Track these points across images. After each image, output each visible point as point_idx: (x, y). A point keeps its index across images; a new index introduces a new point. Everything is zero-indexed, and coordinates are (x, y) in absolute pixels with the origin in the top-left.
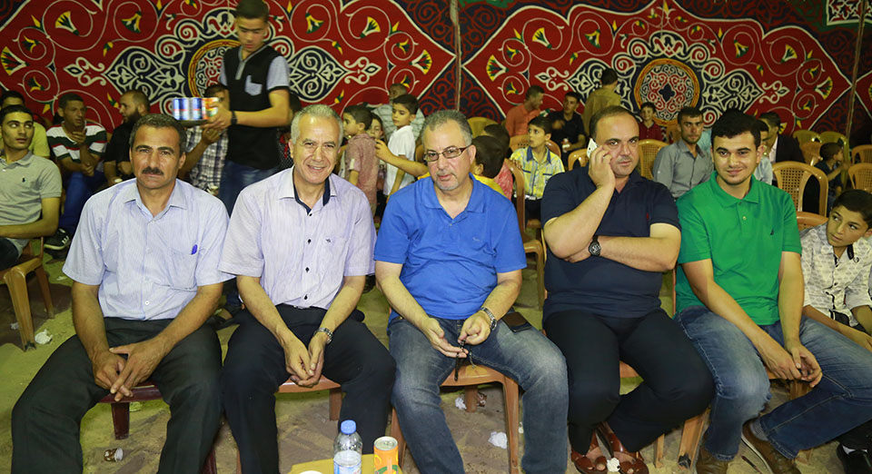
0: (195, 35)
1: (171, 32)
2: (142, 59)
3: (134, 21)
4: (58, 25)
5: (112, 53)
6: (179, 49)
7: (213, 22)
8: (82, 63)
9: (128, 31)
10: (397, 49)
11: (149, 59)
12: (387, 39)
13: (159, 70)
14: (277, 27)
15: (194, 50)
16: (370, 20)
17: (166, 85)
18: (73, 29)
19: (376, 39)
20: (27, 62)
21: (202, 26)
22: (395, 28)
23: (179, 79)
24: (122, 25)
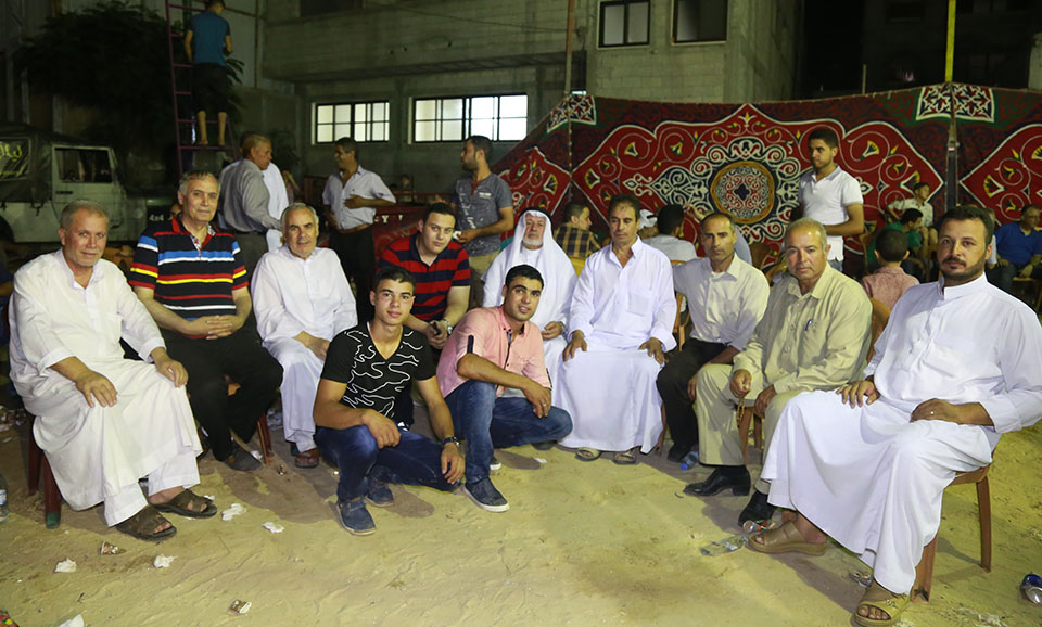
0: (722, 158)
1: (704, 155)
2: (680, 176)
3: (678, 148)
4: (627, 152)
5: (660, 169)
6: (708, 167)
7: (736, 148)
8: (638, 177)
9: (673, 155)
10: (891, 169)
11: (685, 175)
12: (884, 161)
13: (690, 183)
14: (788, 150)
15: (719, 169)
16: (870, 143)
17: (695, 195)
18: (636, 154)
19: (875, 159)
20: (602, 178)
21: (727, 151)
22: (893, 152)
23: (704, 190)
24: (669, 150)
